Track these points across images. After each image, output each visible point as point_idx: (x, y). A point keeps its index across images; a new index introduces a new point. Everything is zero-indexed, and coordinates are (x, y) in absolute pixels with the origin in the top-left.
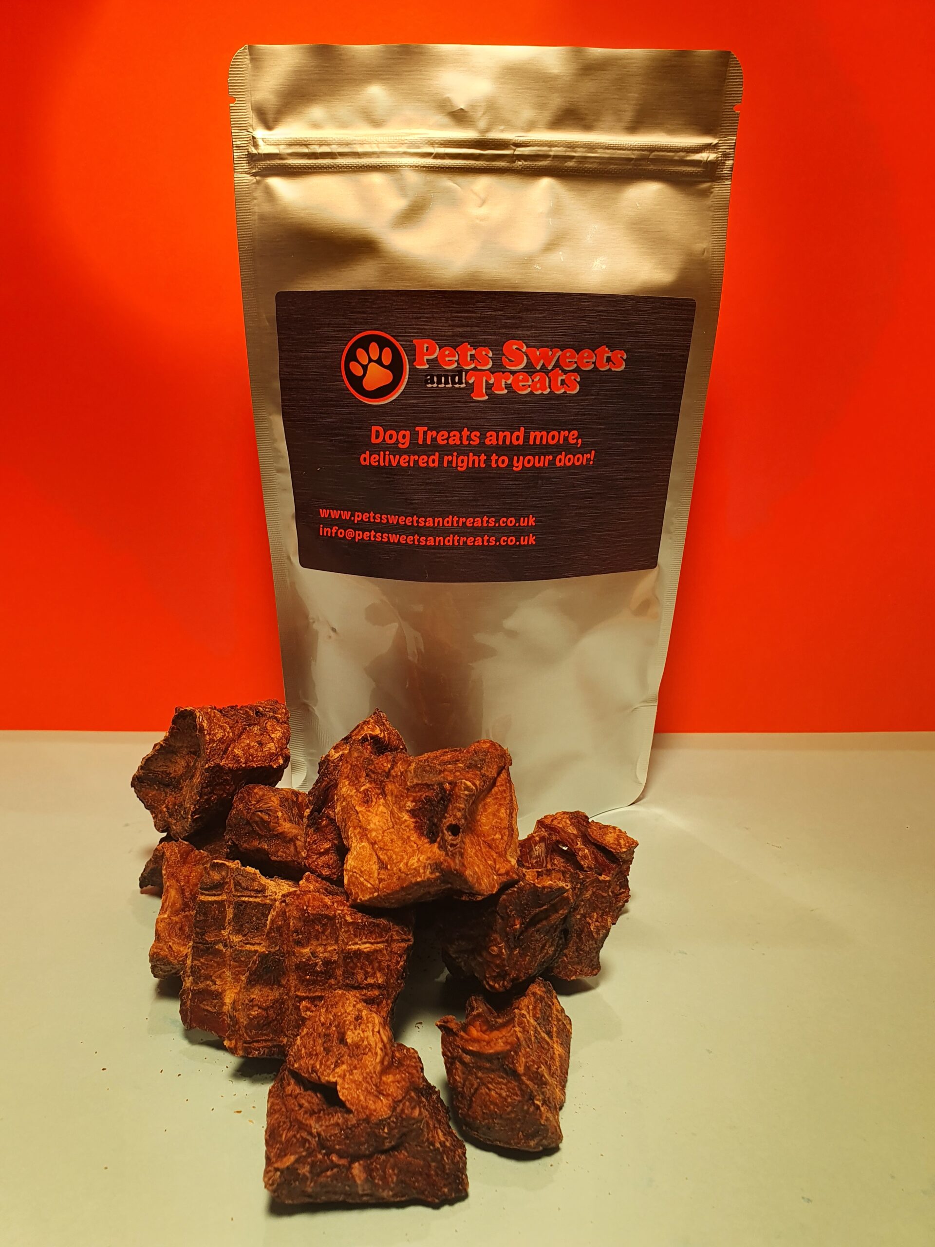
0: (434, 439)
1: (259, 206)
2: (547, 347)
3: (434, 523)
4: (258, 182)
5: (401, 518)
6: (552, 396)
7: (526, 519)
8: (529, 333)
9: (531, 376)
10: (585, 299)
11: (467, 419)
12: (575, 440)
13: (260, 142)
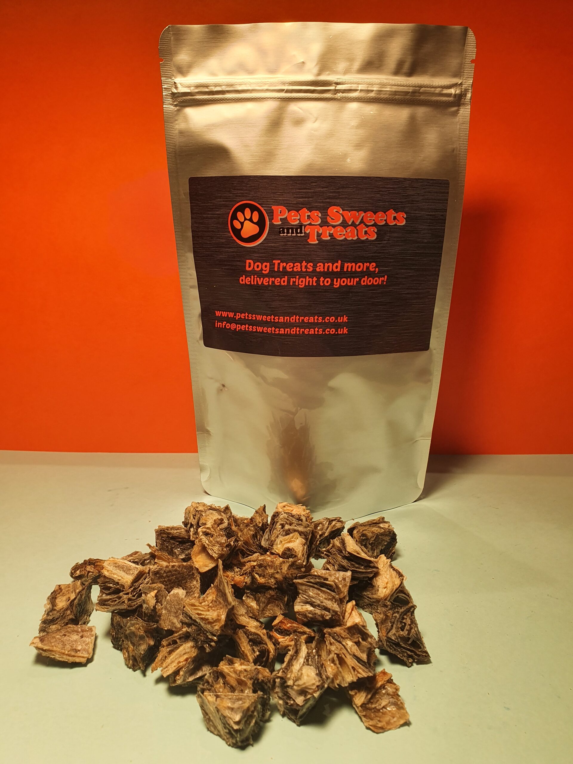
0: (284, 268)
1: (180, 125)
2: (355, 210)
3: (284, 320)
4: (178, 110)
5: (264, 316)
6: (359, 241)
7: (342, 318)
8: (344, 202)
9: (345, 228)
10: (379, 180)
11: (305, 255)
12: (374, 269)
13: (179, 86)
